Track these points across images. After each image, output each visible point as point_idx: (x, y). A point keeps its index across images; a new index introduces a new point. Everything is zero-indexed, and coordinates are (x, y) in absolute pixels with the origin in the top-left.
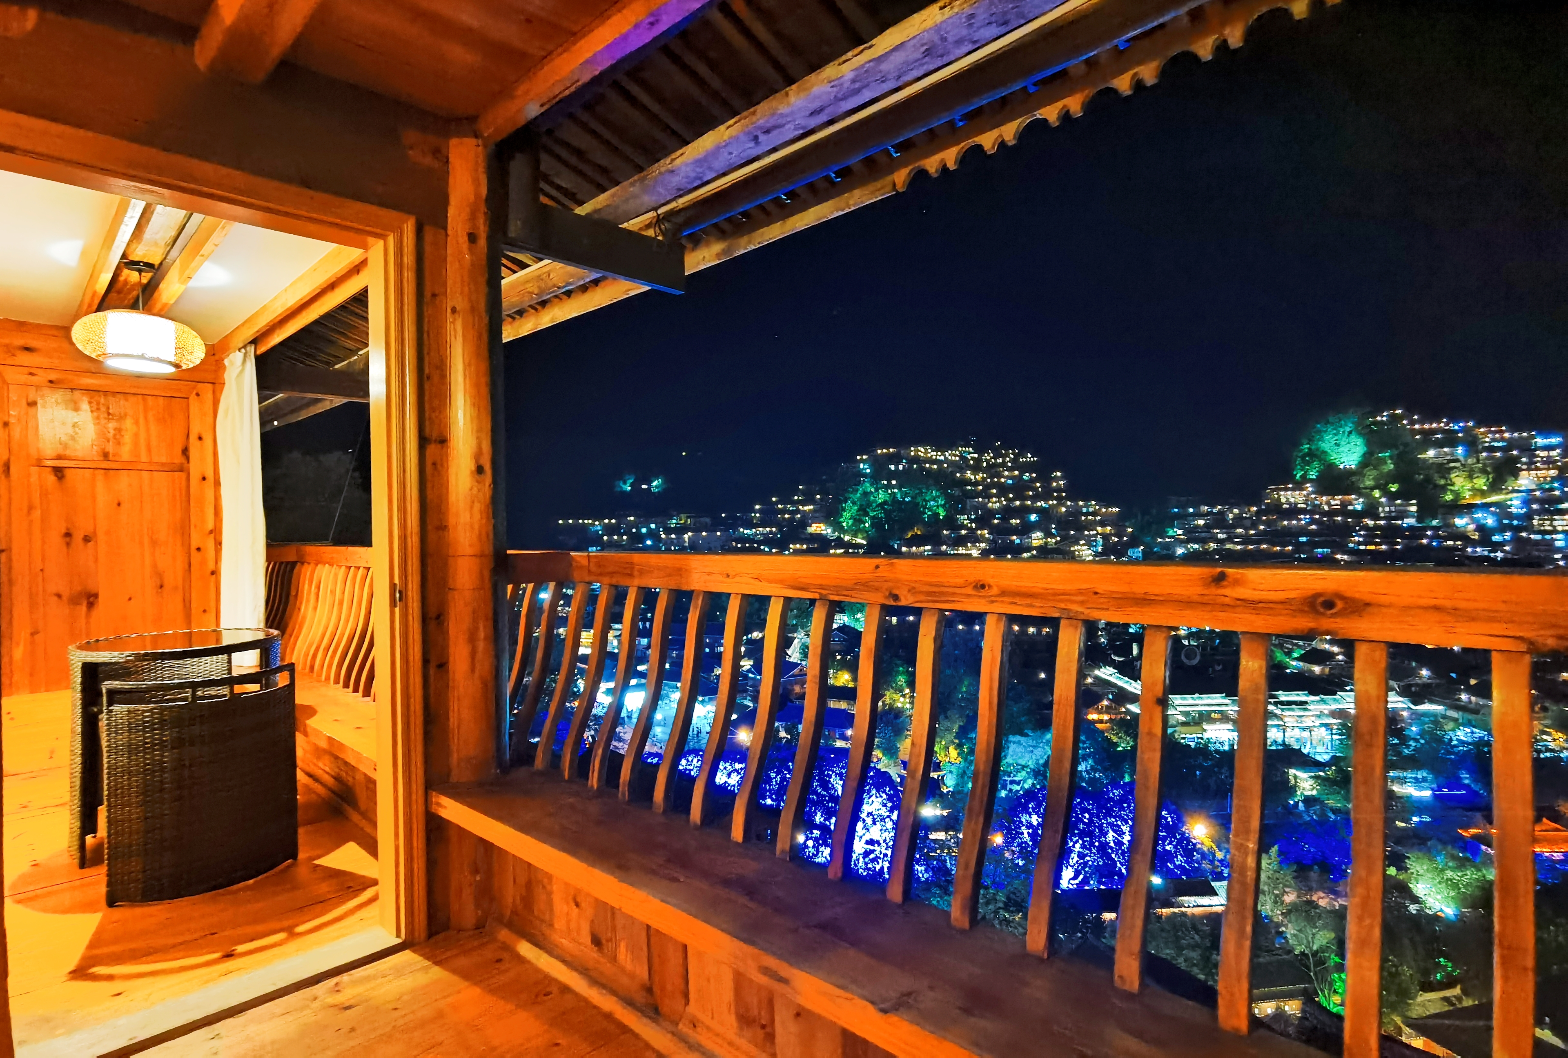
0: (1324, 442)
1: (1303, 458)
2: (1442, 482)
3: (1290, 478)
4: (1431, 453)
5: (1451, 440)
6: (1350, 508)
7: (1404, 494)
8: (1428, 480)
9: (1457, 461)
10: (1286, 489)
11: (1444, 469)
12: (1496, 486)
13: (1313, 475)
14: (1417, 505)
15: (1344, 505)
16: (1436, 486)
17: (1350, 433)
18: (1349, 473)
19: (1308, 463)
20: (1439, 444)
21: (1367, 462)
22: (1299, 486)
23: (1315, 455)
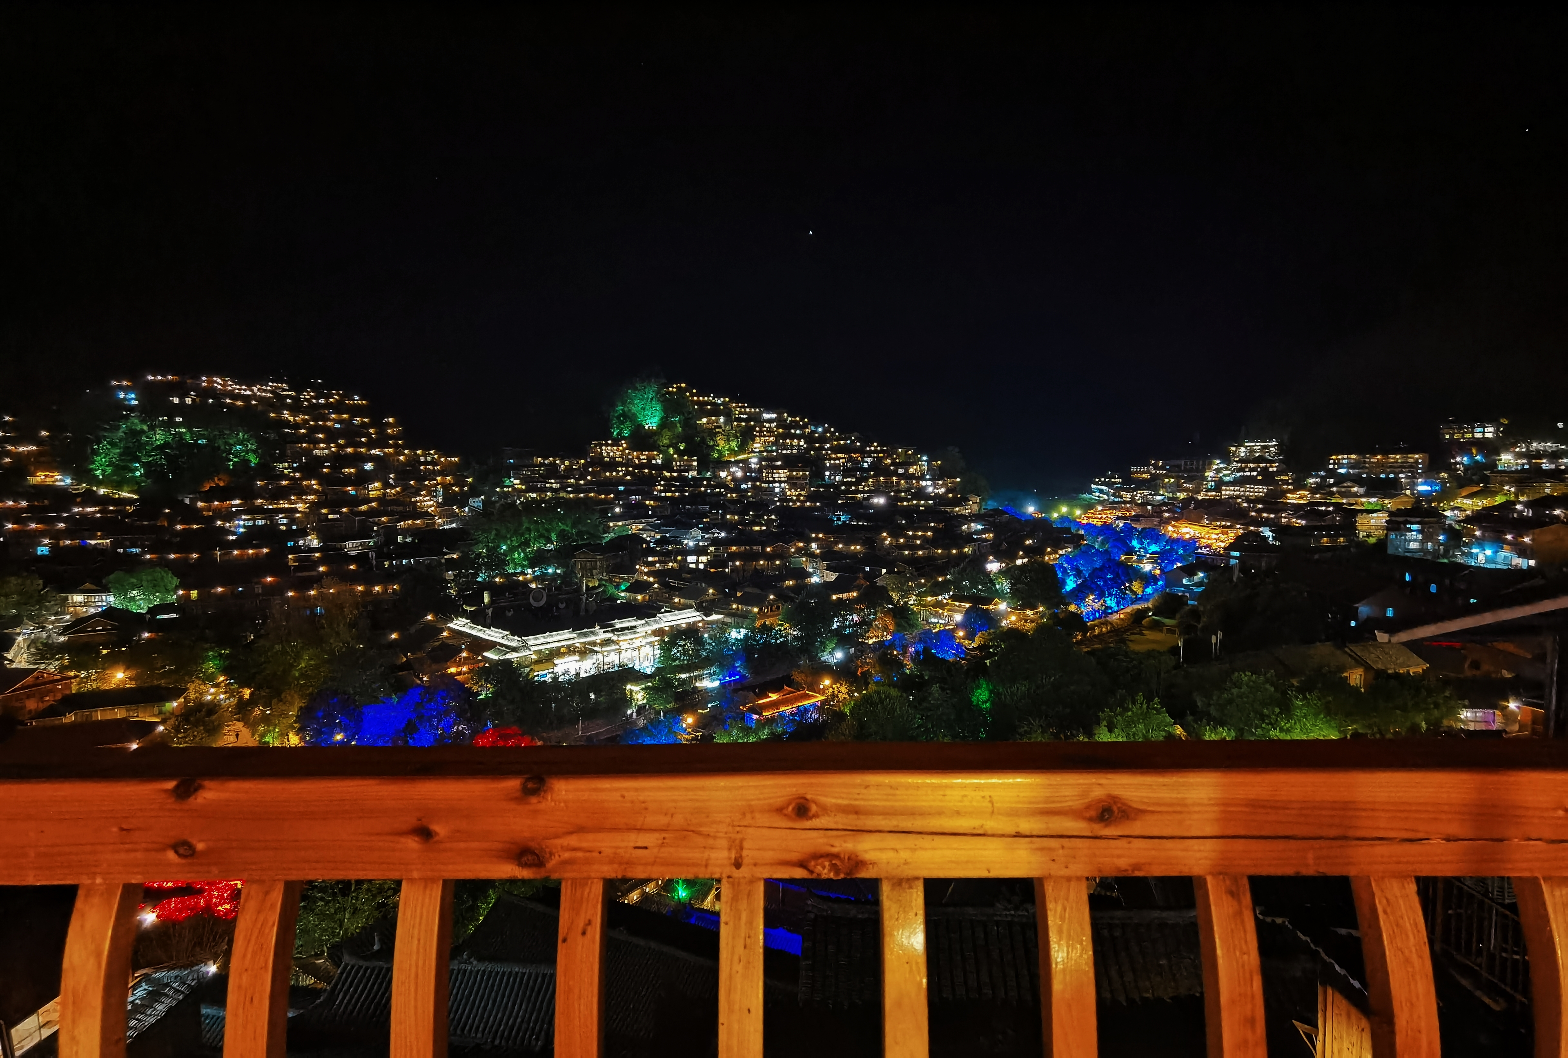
0: (634, 404)
1: (618, 418)
2: (712, 443)
3: (609, 436)
4: (704, 420)
5: (716, 411)
6: (654, 462)
7: (689, 452)
8: (703, 441)
9: (720, 427)
10: (607, 445)
11: (712, 433)
12: (742, 448)
13: (626, 433)
14: (697, 460)
15: (650, 459)
16: (708, 446)
17: (652, 399)
18: (651, 433)
19: (622, 423)
20: (708, 414)
21: (664, 424)
22: (616, 443)
23: (628, 417)
